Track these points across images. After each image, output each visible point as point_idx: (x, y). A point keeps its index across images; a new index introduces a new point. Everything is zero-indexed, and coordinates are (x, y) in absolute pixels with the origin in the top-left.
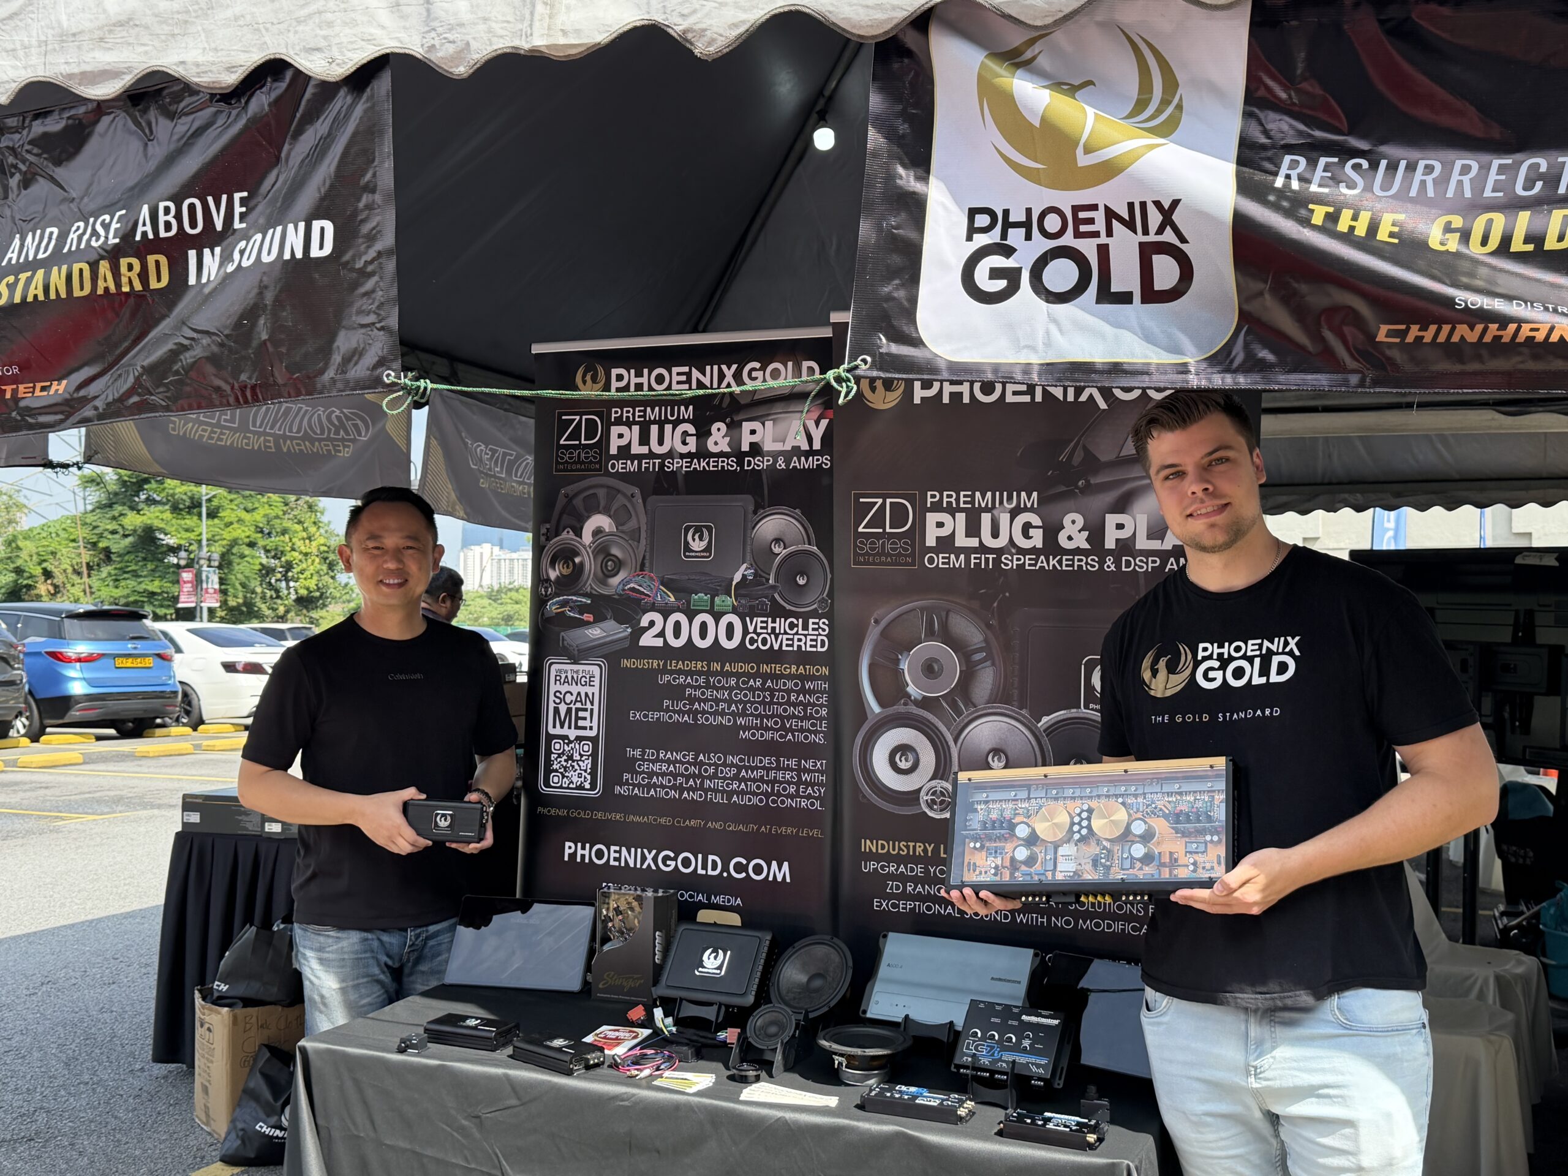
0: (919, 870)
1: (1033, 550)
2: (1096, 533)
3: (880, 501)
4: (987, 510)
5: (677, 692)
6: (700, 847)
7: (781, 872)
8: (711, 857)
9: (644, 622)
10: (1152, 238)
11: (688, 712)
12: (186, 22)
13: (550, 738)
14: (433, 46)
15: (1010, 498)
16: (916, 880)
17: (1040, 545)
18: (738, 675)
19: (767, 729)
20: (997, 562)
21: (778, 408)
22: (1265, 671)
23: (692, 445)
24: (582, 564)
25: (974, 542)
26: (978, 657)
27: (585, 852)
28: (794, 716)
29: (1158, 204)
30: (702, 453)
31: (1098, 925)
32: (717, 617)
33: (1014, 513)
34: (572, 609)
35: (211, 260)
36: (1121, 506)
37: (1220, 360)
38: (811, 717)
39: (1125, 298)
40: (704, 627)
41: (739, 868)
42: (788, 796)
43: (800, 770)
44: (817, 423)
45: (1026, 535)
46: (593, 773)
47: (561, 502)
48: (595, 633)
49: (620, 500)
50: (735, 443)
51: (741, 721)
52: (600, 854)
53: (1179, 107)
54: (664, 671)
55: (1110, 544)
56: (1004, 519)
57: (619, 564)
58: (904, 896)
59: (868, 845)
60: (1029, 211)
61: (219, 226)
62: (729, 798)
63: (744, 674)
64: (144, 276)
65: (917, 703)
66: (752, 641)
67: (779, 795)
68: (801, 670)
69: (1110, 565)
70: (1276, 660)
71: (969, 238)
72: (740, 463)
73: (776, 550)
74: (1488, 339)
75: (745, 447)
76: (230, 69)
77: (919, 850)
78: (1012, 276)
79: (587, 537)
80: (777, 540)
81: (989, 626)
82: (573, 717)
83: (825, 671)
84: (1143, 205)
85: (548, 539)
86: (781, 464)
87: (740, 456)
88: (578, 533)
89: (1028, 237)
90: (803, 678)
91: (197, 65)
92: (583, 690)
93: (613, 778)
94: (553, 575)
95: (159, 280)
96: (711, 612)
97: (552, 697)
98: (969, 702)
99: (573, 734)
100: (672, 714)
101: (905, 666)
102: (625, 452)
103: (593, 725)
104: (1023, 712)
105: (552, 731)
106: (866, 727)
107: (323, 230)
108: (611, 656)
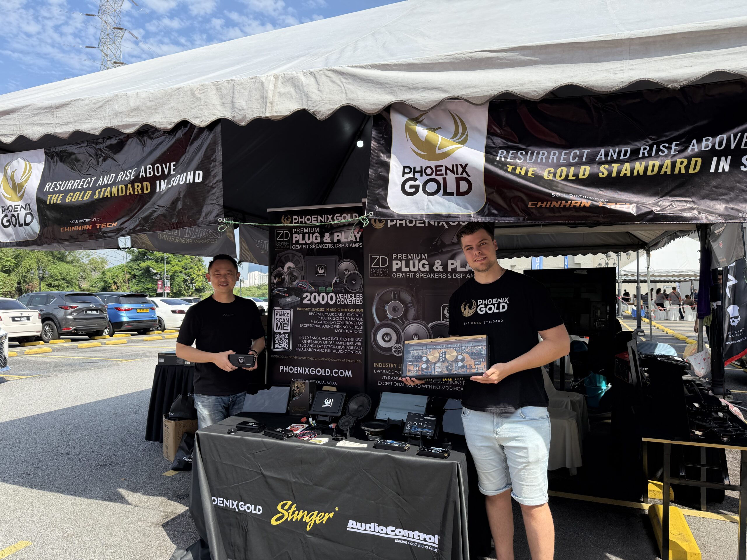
0: (392, 372)
1: (426, 272)
2: (445, 266)
3: (378, 257)
4: (411, 259)
5: (315, 318)
6: (323, 367)
7: (349, 374)
8: (327, 370)
9: (304, 296)
10: (459, 175)
11: (319, 324)
12: (156, 109)
13: (275, 333)
14: (235, 116)
15: (418, 256)
16: (391, 375)
17: (428, 270)
18: (334, 312)
19: (344, 329)
20: (415, 275)
21: (345, 228)
22: (498, 308)
23: (319, 240)
24: (284, 278)
25: (407, 270)
26: (409, 305)
27: (286, 369)
28: (352, 325)
29: (461, 165)
30: (322, 243)
31: (447, 388)
32: (327, 294)
33: (420, 260)
34: (281, 292)
35: (164, 184)
36: (452, 258)
37: (481, 213)
38: (358, 325)
39: (451, 194)
40: (323, 297)
41: (336, 373)
42: (351, 350)
43: (354, 342)
44: (358, 233)
45: (424, 267)
46: (289, 344)
47: (277, 258)
48: (289, 299)
49: (296, 257)
50: (332, 239)
51: (335, 326)
52: (291, 370)
53: (467, 135)
54: (311, 311)
55: (449, 269)
56: (417, 262)
57: (296, 278)
58: (388, 380)
59: (376, 365)
60: (421, 167)
61: (166, 173)
62: (332, 351)
63: (336, 312)
64: (142, 189)
65: (391, 320)
66: (339, 301)
67: (348, 349)
68: (354, 310)
69: (449, 276)
70: (501, 305)
71: (403, 176)
72: (334, 246)
73: (346, 273)
74: (562, 206)
75: (335, 241)
76: (170, 123)
77: (392, 366)
78: (417, 187)
79: (286, 269)
80: (346, 270)
81: (412, 296)
82: (282, 326)
83: (362, 310)
84: (457, 165)
85: (274, 270)
86: (347, 246)
87: (334, 243)
88: (283, 268)
89: (421, 175)
90: (355, 313)
91: (160, 122)
92: (285, 318)
93: (295, 345)
94: (275, 281)
95: (147, 190)
96: (326, 292)
97: (275, 320)
98: (407, 319)
99: (282, 332)
100: (314, 325)
101: (387, 308)
102: (297, 242)
103: (288, 329)
104: (424, 322)
105: (275, 331)
106: (375, 328)
107: (199, 174)
108: (294, 307)
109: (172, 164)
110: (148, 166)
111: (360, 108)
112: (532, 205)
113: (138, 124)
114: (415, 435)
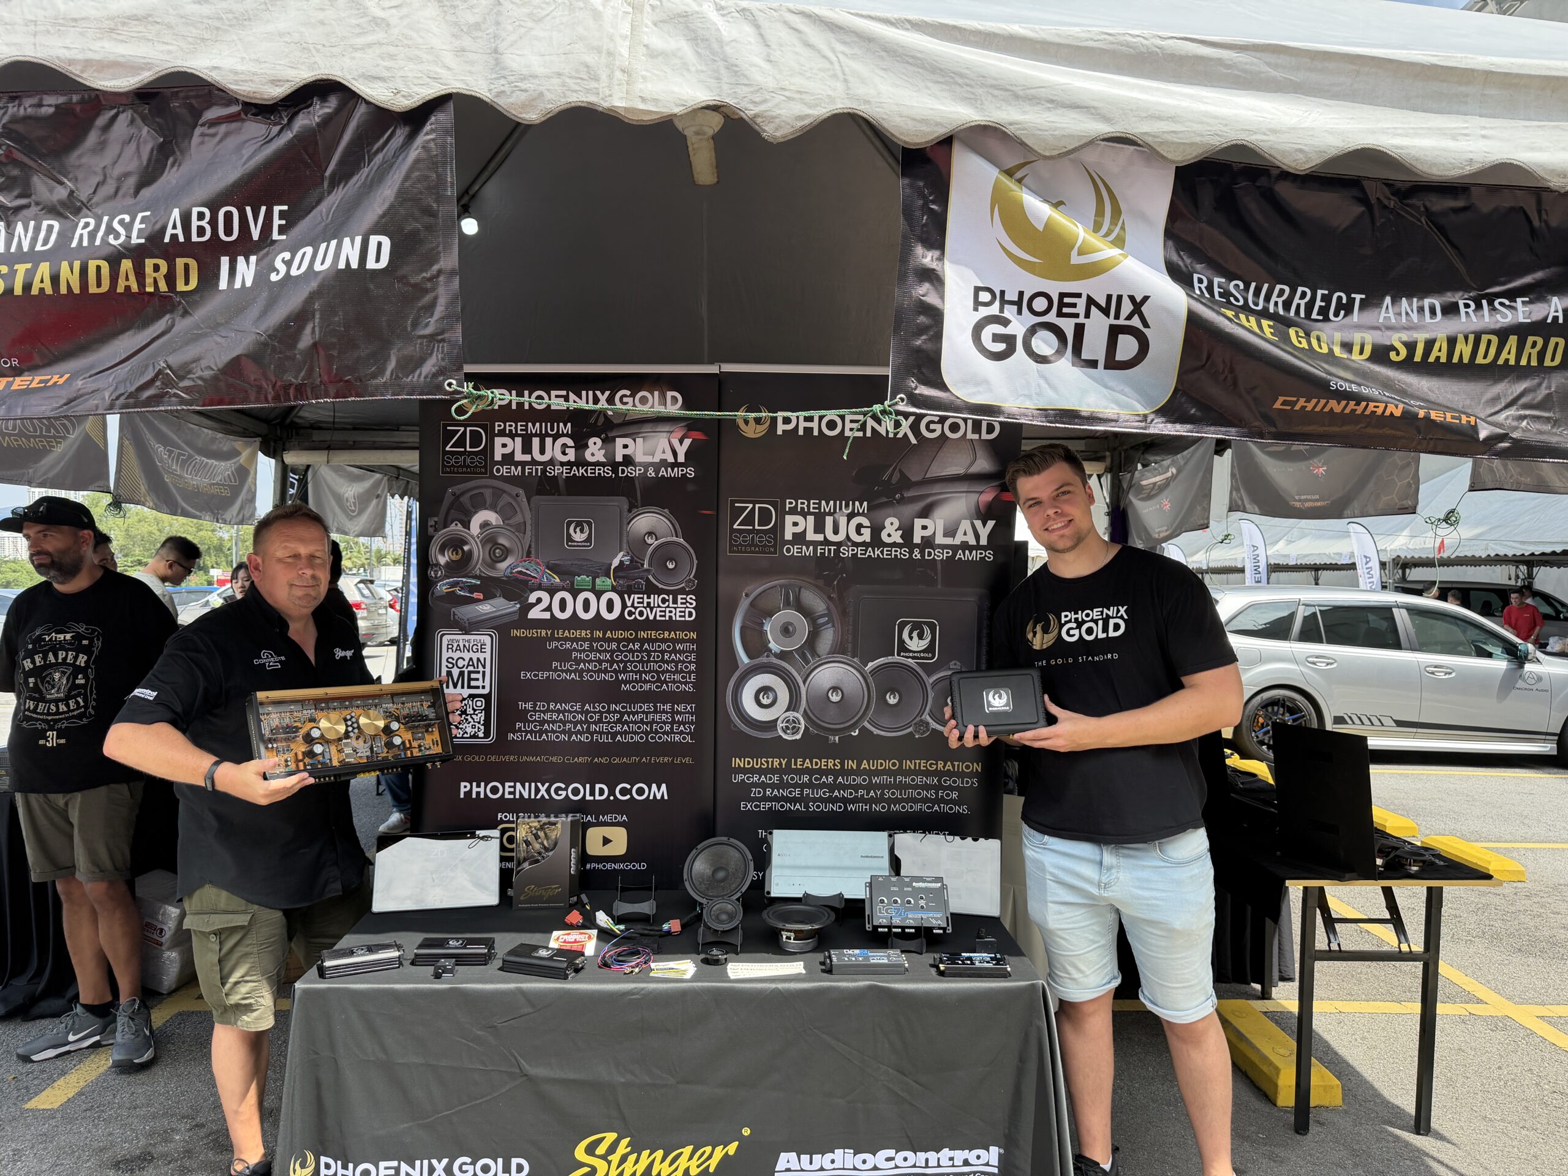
0: (775, 779)
1: (864, 544)
2: (907, 532)
3: (751, 506)
4: (830, 514)
5: (565, 656)
6: (589, 778)
7: (660, 792)
8: (598, 786)
9: (532, 599)
10: (1121, 322)
11: (575, 671)
12: (218, 29)
14: (503, 92)
15: (847, 506)
16: (773, 786)
17: (868, 540)
18: (618, 641)
19: (646, 682)
20: (837, 551)
21: (647, 428)
23: (571, 455)
24: (470, 552)
25: (820, 537)
26: (821, 621)
27: (480, 790)
28: (668, 671)
29: (1132, 298)
30: (580, 462)
32: (599, 595)
33: (850, 517)
34: (462, 589)
35: (246, 271)
36: (925, 513)
37: (1168, 412)
38: (682, 671)
39: (1093, 364)
40: (586, 603)
41: (624, 792)
42: (664, 733)
43: (673, 713)
44: (681, 442)
45: (859, 533)
46: (487, 724)
47: (448, 500)
48: (486, 608)
49: (505, 499)
50: (610, 455)
51: (621, 677)
52: (495, 790)
53: (1123, 228)
54: (552, 638)
55: (917, 540)
56: (843, 521)
57: (506, 552)
58: (765, 799)
59: (737, 763)
60: (1021, 294)
61: (256, 235)
62: (614, 738)
63: (624, 640)
64: (170, 278)
65: (776, 655)
66: (630, 613)
67: (657, 732)
68: (673, 635)
69: (917, 555)
70: (1112, 622)
71: (976, 309)
72: (615, 470)
73: (649, 541)
74: (1347, 411)
75: (619, 458)
76: (275, 82)
77: (776, 764)
78: (1010, 340)
79: (475, 529)
80: (650, 534)
81: (830, 598)
82: (465, 679)
83: (693, 635)
84: (1120, 298)
86: (651, 473)
87: (615, 466)
88: (467, 525)
89: (1020, 312)
90: (674, 641)
91: (236, 73)
92: (475, 656)
93: (505, 727)
94: (442, 560)
95: (187, 283)
96: (593, 590)
97: (444, 663)
98: (814, 653)
99: (466, 692)
100: (561, 673)
101: (767, 628)
102: (508, 459)
103: (486, 684)
104: (855, 660)
106: (737, 674)
107: (380, 244)
108: (501, 628)
109: (277, 209)
110: (195, 211)
111: (886, 125)
112: (1284, 403)
113: (147, 66)
114: (903, 928)
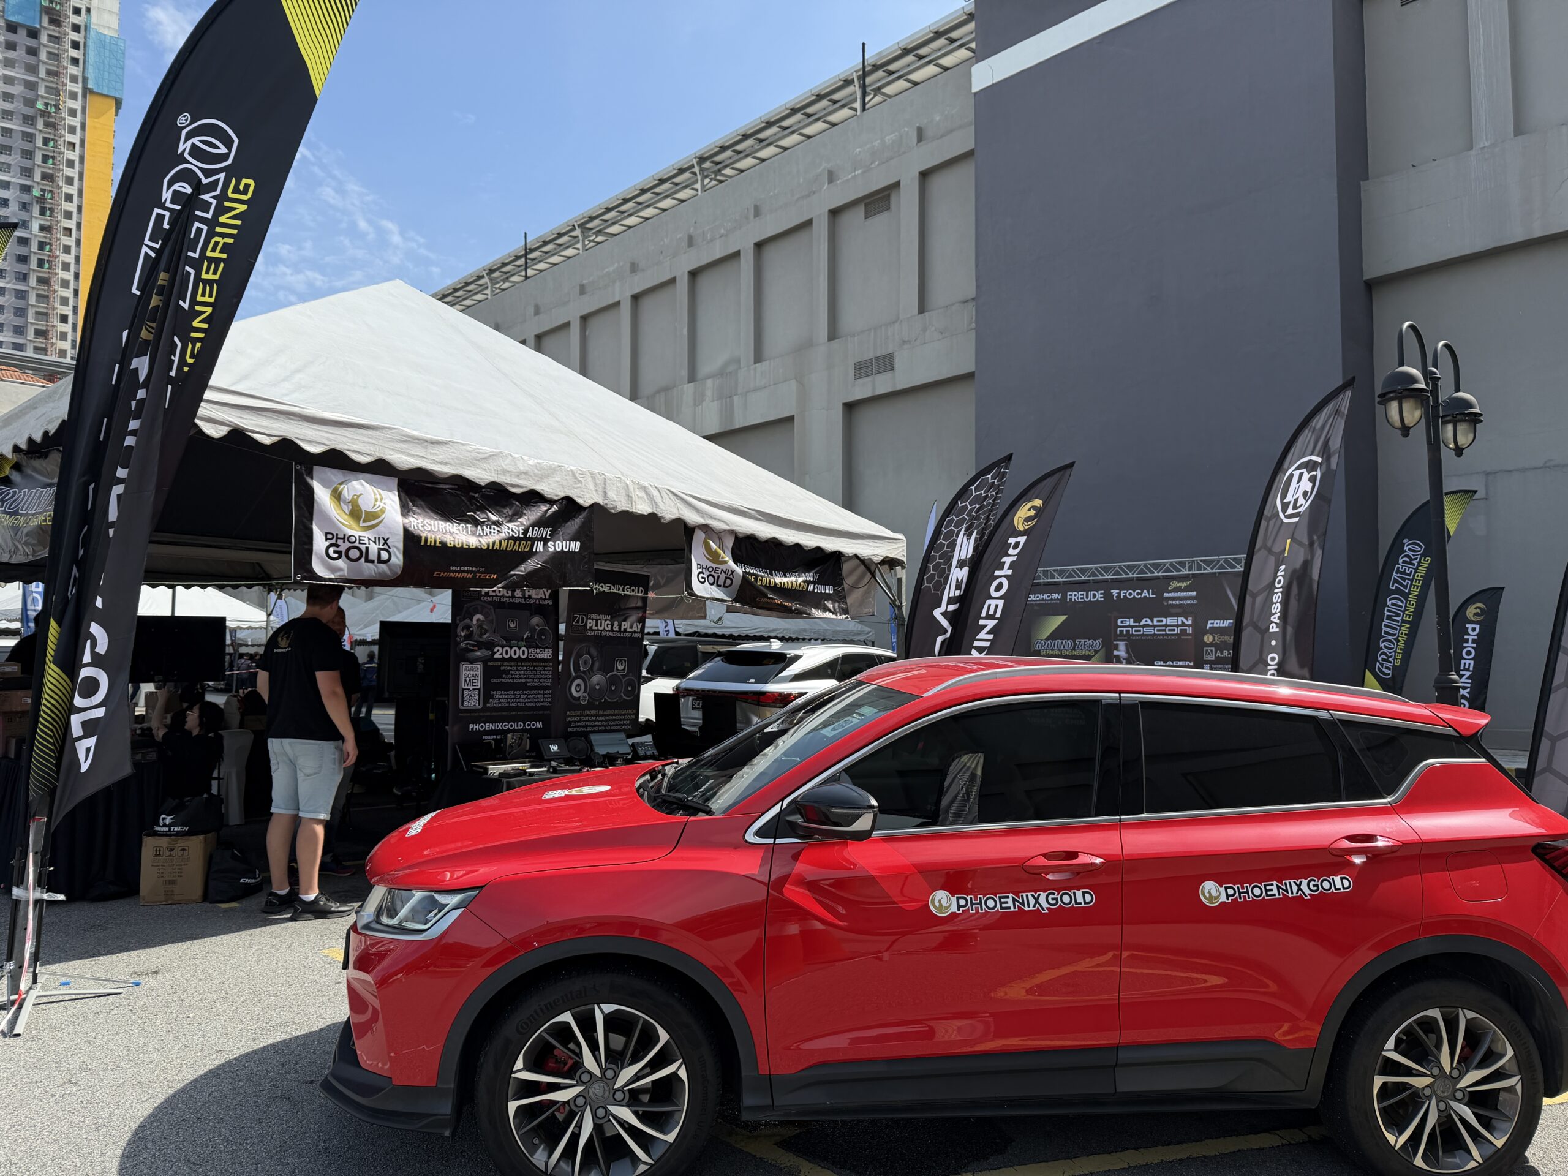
1: (608, 631)
2: (620, 627)
4: (600, 620)
5: (507, 673)
6: (516, 720)
7: (539, 725)
8: (518, 723)
9: (496, 650)
11: (511, 678)
13: (463, 690)
15: (605, 617)
16: (578, 722)
17: (609, 629)
18: (527, 666)
19: (535, 682)
20: (601, 633)
23: (510, 594)
24: (473, 630)
25: (596, 628)
26: (595, 659)
27: (477, 727)
28: (544, 678)
32: (519, 648)
33: (605, 621)
34: (470, 646)
36: (625, 620)
39: (720, 586)
40: (515, 651)
41: (529, 725)
42: (540, 702)
43: (544, 694)
44: (547, 591)
45: (607, 627)
46: (479, 700)
47: (465, 609)
48: (478, 654)
49: (486, 610)
50: (523, 595)
51: (528, 680)
52: (482, 727)
54: (502, 666)
56: (603, 622)
57: (486, 631)
58: (575, 727)
59: (569, 713)
62: (524, 704)
65: (582, 672)
66: (530, 656)
72: (525, 601)
73: (537, 628)
75: (527, 596)
79: (474, 622)
80: (537, 625)
81: (598, 651)
82: (471, 682)
83: (551, 664)
85: (461, 622)
86: (537, 602)
87: (525, 599)
88: (472, 620)
90: (544, 667)
92: (475, 673)
93: (486, 701)
94: (463, 634)
96: (517, 647)
97: (463, 676)
98: (592, 672)
99: (471, 688)
100: (506, 679)
101: (580, 662)
103: (479, 684)
104: (604, 673)
105: (464, 687)
106: (571, 679)
108: (485, 661)
109: (549, 529)
